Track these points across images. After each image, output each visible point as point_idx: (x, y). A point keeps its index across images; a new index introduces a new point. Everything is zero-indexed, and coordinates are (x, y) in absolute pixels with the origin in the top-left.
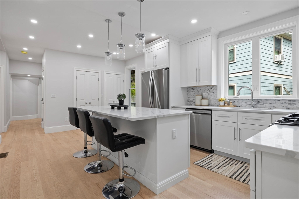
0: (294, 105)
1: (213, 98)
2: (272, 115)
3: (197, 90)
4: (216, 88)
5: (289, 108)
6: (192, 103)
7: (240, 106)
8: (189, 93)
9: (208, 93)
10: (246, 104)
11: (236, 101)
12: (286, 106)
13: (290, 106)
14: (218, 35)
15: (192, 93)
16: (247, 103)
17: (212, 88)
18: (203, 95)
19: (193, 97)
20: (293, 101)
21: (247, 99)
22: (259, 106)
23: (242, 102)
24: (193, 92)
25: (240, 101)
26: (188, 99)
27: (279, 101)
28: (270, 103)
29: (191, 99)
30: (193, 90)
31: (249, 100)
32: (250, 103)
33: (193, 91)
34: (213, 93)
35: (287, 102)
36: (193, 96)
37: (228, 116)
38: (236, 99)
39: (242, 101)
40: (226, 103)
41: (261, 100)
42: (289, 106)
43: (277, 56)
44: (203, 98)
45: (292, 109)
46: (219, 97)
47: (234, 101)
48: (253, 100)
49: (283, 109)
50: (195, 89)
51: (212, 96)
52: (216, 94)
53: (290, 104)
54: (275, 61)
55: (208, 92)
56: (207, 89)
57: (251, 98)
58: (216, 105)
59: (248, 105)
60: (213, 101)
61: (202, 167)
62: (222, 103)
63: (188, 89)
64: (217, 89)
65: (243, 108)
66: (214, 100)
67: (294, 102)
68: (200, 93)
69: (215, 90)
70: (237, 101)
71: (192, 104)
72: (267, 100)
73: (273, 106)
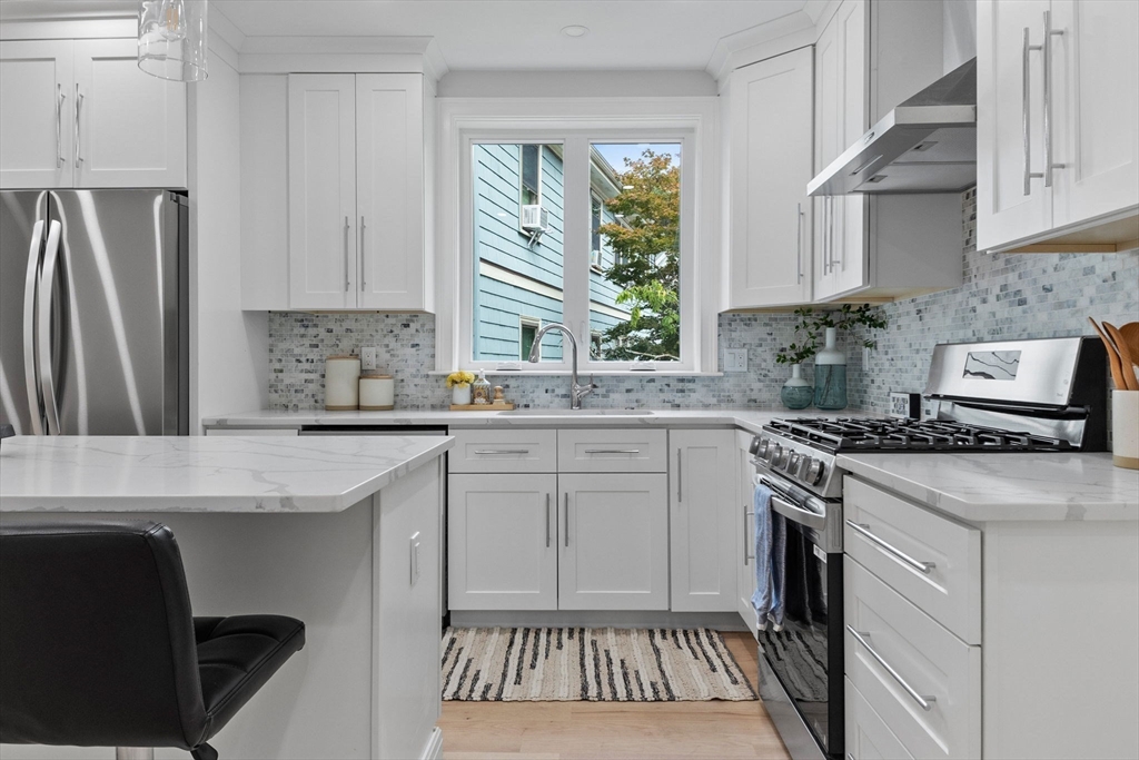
0: (692, 394)
1: (414, 371)
2: (668, 433)
3: (330, 331)
4: (427, 327)
5: (678, 406)
6: (295, 398)
7: (527, 406)
8: (283, 346)
9: (387, 346)
10: (548, 394)
11: (512, 383)
12: (671, 399)
13: (681, 399)
14: (438, 82)
15: (299, 348)
16: (553, 391)
17: (407, 326)
18: (364, 356)
19: (307, 366)
20: (689, 381)
21: (552, 377)
22: (595, 400)
23: (537, 387)
24: (307, 342)
25: (528, 385)
26: (274, 375)
27: (652, 380)
28: (628, 391)
29: (294, 376)
30: (302, 331)
31: (560, 381)
32: (564, 392)
33: (303, 336)
34: (413, 346)
35: (674, 384)
36: (303, 359)
37: (520, 448)
38: (512, 377)
39: (534, 382)
40: (479, 395)
41: (600, 378)
42: (678, 398)
43: (529, 207)
44: (364, 374)
45: (688, 407)
46: (441, 369)
47: (506, 383)
48: (577, 378)
49: (663, 408)
50: (316, 326)
51: (408, 359)
52: (428, 351)
53: (682, 391)
54: (524, 228)
55: (386, 341)
56: (382, 326)
57: (571, 372)
58: (428, 403)
59: (557, 400)
60: (412, 386)
61: (458, 699)
62: (462, 395)
63: (271, 320)
64: (434, 330)
65: (540, 410)
66: (417, 381)
67: (691, 386)
68: (346, 344)
69: (421, 334)
70: (519, 382)
71: (296, 406)
72: (619, 379)
73: (637, 401)
